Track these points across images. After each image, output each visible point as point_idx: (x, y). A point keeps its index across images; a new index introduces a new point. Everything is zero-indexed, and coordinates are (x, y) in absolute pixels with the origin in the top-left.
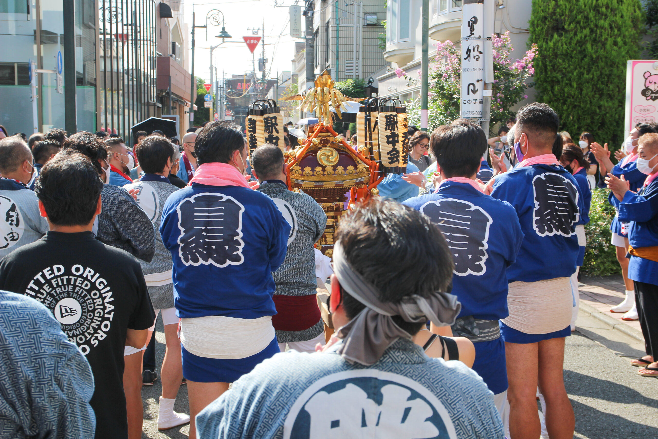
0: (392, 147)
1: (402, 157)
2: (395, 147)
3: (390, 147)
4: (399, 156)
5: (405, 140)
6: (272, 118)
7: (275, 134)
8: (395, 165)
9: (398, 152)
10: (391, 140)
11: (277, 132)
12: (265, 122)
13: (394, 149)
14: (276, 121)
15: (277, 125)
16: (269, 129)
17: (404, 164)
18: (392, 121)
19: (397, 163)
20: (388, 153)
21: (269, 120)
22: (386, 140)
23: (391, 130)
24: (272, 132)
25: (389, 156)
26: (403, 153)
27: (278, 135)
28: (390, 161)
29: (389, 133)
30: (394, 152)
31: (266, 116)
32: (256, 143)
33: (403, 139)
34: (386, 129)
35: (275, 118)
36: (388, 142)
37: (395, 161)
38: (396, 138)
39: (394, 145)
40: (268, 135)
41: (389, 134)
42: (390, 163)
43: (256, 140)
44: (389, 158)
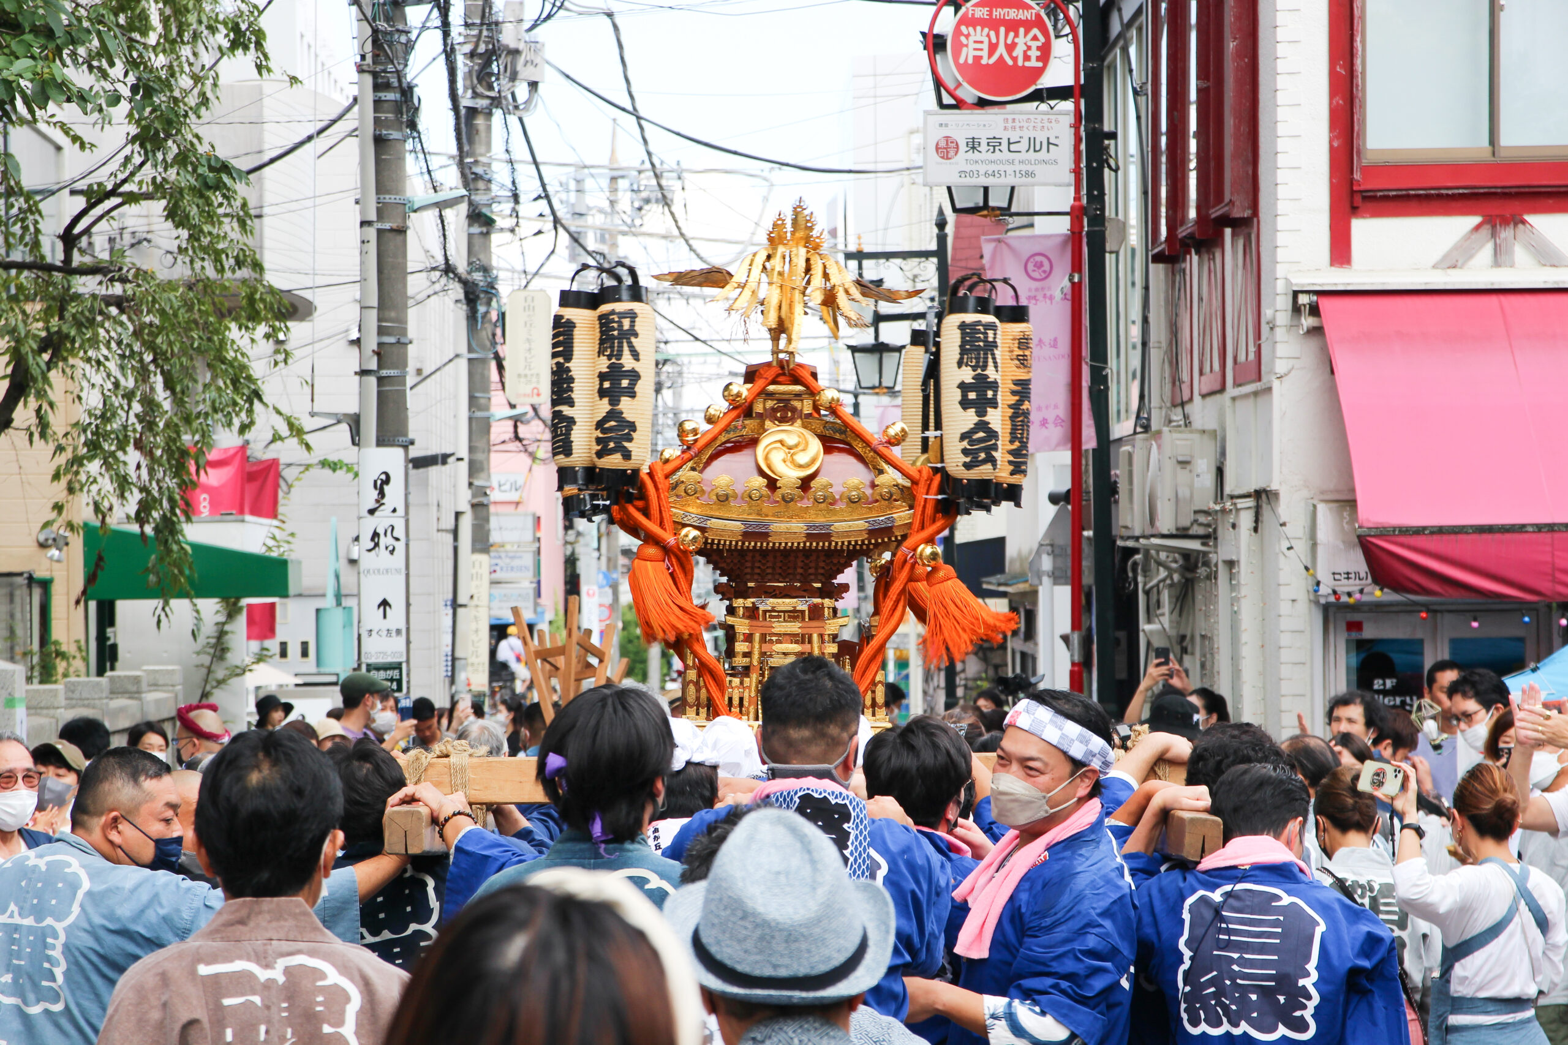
0: (976, 419)
1: (1011, 452)
2: (985, 419)
3: (970, 418)
4: (995, 447)
5: (1020, 402)
6: (623, 315)
7: (627, 362)
8: (984, 471)
9: (992, 434)
10: (972, 396)
11: (636, 355)
12: (602, 325)
13: (982, 426)
14: (633, 322)
15: (636, 335)
16: (612, 347)
17: (1012, 473)
18: (979, 340)
19: (989, 466)
20: (963, 437)
21: (613, 321)
22: (959, 398)
23: (974, 368)
24: (619, 356)
25: (965, 444)
26: (1012, 442)
27: (638, 366)
28: (968, 460)
29: (967, 375)
30: (981, 434)
31: (605, 308)
32: (571, 390)
33: (1013, 399)
34: (960, 364)
35: (632, 315)
36: (965, 404)
37: (984, 462)
38: (990, 394)
39: (981, 413)
40: (608, 363)
41: (969, 380)
42: (968, 466)
43: (571, 380)
44: (965, 452)
